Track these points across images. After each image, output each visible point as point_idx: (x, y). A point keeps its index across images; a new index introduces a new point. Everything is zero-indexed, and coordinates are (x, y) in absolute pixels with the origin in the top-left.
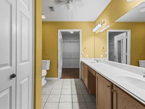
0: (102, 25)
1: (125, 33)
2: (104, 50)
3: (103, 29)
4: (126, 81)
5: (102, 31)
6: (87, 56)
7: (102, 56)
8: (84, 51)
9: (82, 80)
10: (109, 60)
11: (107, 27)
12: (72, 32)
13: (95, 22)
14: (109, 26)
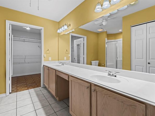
0: (68, 27)
1: (83, 38)
2: (67, 52)
3: (68, 31)
4: (97, 79)
5: (67, 33)
6: (50, 59)
7: (65, 58)
8: (46, 53)
9: (45, 87)
10: (71, 62)
11: (72, 30)
12: (28, 29)
13: (59, 22)
14: (74, 30)
